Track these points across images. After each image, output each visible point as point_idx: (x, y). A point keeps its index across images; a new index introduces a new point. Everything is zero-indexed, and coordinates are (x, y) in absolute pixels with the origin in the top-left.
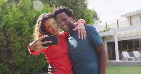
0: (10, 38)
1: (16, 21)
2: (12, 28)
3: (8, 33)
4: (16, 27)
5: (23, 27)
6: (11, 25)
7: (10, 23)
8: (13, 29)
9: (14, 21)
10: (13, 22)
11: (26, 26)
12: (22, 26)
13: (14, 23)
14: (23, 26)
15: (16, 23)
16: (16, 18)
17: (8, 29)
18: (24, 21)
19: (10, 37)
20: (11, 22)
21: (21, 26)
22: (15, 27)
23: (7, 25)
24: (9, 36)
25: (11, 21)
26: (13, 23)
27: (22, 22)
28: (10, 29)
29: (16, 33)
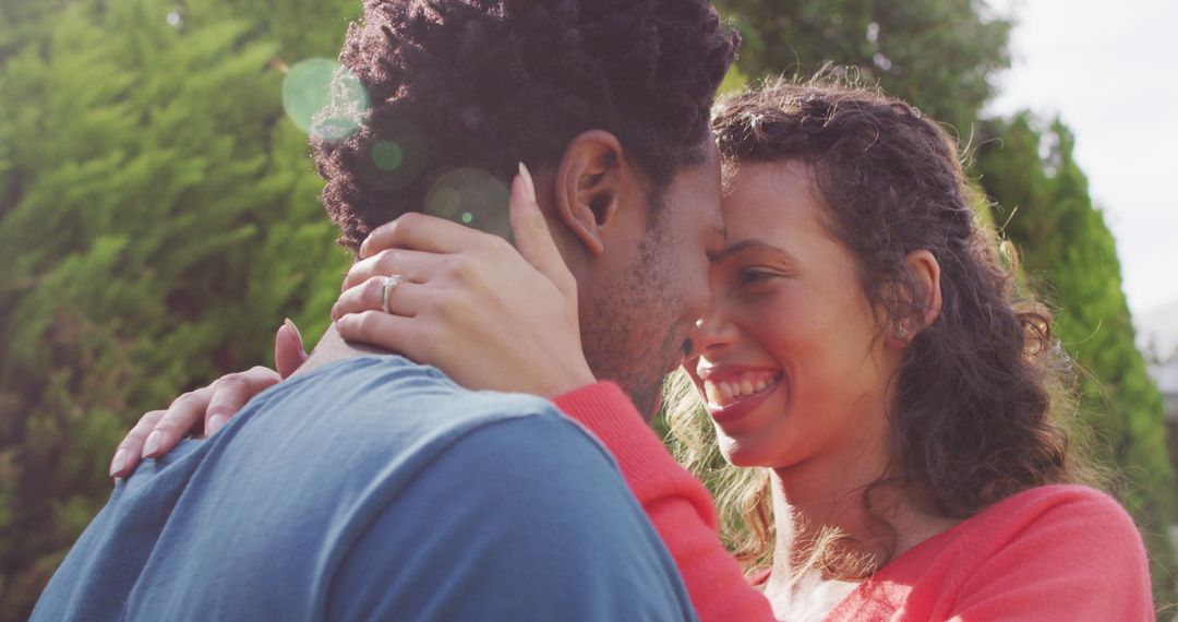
0: (76, 413)
1: (166, 142)
2: (106, 247)
3: (38, 326)
4: (171, 243)
5: (282, 249)
6: (94, 197)
7: (70, 171)
8: (121, 267)
9: (132, 151)
10: (117, 156)
11: (313, 231)
12: (260, 238)
13: (140, 168)
14: (279, 232)
15: (163, 175)
16: (165, 98)
17: (38, 270)
18: (281, 157)
19: (75, 387)
20: (81, 159)
21: (248, 231)
22: (149, 244)
23: (31, 201)
24: (60, 378)
25: (94, 146)
26: (118, 179)
27: (260, 174)
28: (72, 263)
29: (171, 340)
